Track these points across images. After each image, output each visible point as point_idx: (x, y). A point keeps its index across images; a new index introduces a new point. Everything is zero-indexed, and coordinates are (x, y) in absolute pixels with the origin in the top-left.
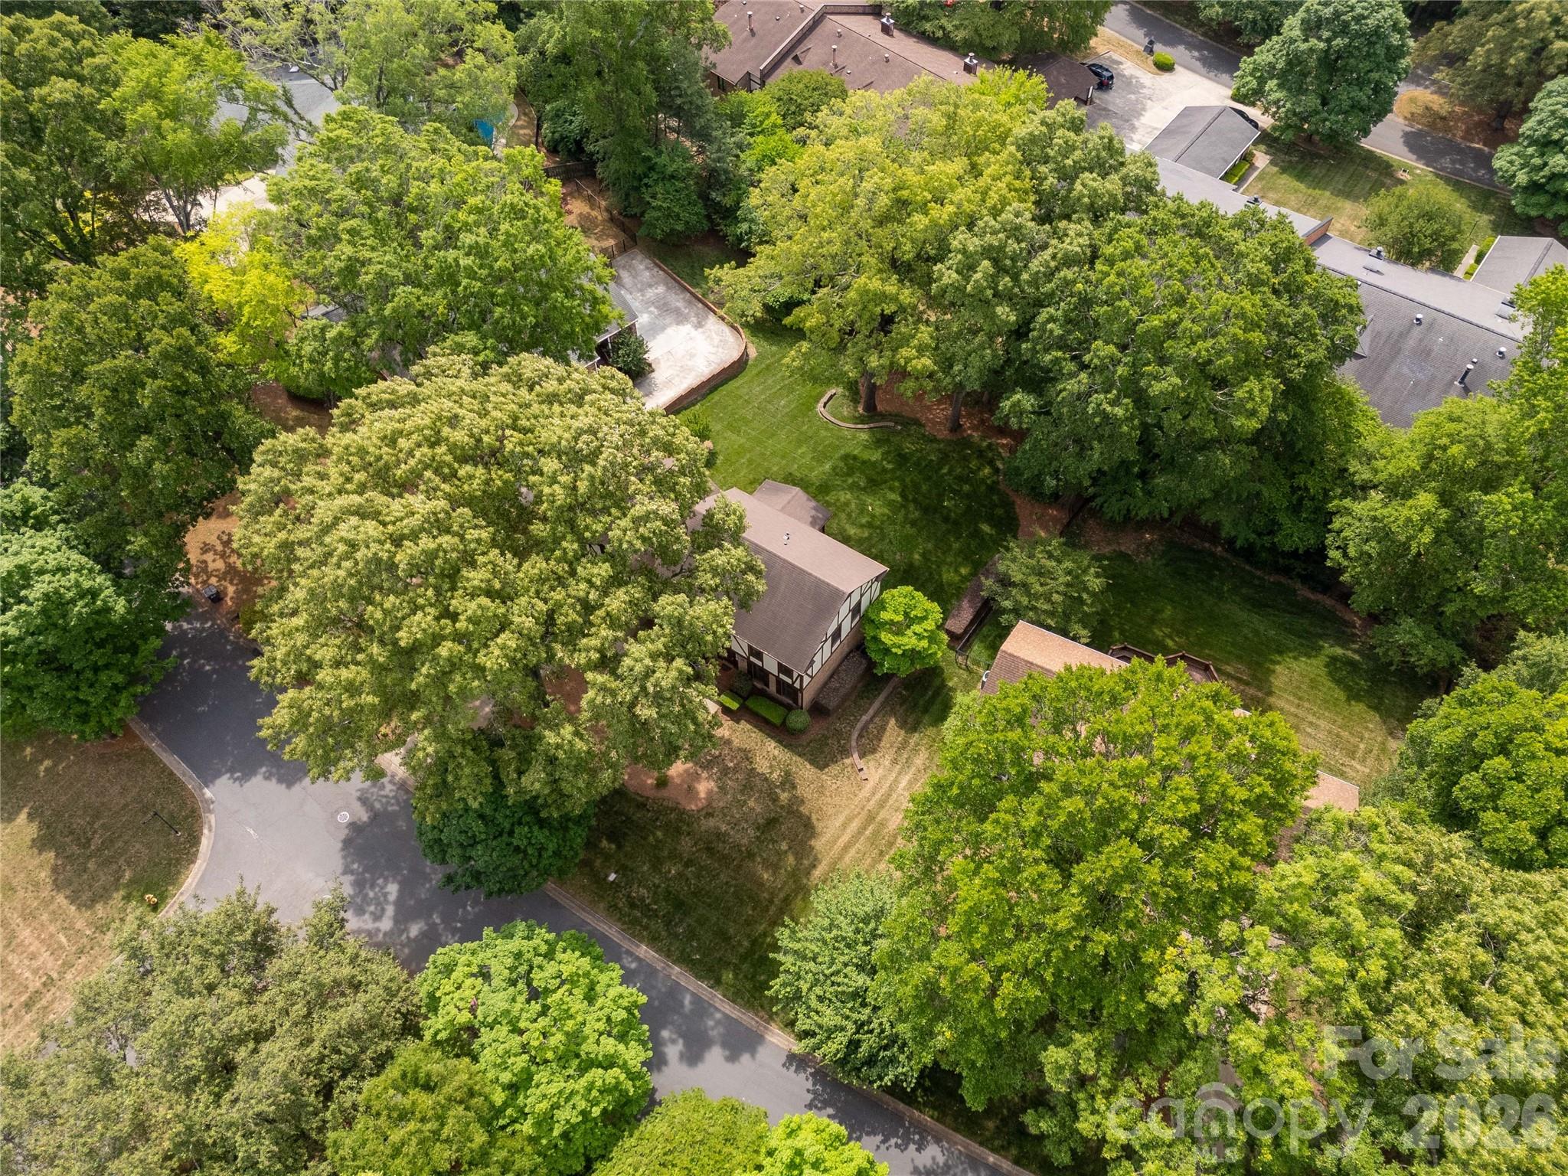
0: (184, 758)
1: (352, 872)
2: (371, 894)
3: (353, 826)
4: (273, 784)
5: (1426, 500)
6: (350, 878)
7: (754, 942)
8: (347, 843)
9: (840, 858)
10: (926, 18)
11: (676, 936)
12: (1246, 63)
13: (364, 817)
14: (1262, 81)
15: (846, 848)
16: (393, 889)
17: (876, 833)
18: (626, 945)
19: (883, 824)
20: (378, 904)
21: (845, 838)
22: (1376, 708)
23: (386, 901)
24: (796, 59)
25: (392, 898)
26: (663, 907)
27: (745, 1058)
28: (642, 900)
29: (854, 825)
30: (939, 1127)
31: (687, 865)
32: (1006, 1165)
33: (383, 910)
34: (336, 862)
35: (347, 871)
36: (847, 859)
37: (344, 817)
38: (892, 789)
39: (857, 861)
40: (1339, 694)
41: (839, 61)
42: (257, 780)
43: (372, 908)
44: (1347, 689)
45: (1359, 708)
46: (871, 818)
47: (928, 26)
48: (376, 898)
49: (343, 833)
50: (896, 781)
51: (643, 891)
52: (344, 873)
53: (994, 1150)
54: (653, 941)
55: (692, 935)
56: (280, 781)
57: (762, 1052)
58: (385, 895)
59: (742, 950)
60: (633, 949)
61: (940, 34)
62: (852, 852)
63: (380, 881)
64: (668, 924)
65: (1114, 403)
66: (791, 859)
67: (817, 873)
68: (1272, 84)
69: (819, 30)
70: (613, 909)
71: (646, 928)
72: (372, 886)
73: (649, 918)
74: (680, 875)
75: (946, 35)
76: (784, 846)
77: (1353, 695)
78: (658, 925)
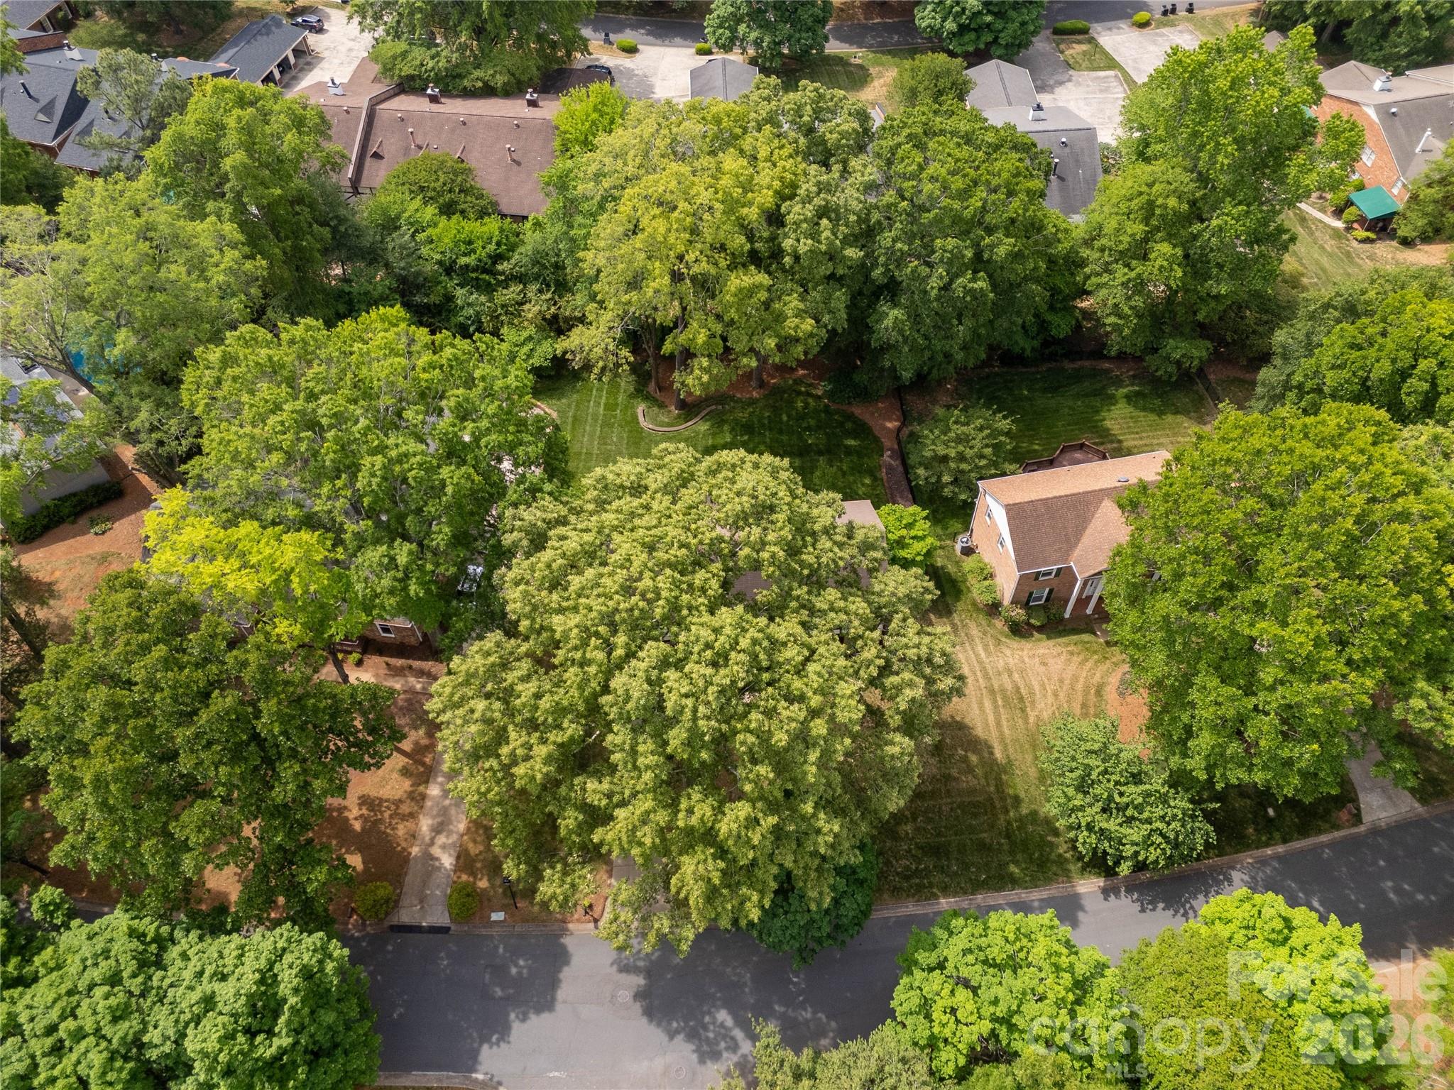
0: (427, 1067)
1: (677, 1032)
2: (711, 1035)
3: (640, 995)
4: (534, 1020)
5: (1163, 250)
6: (681, 1037)
7: (1008, 836)
8: (649, 1013)
9: (1002, 733)
10: (460, 76)
11: (956, 874)
12: (710, 21)
13: (640, 981)
14: (733, 30)
15: (999, 724)
16: (723, 1016)
17: (1005, 698)
18: (929, 910)
19: (1003, 691)
20: (724, 1037)
21: (991, 718)
22: (1176, 412)
23: (730, 1029)
24: (376, 156)
25: (729, 1022)
26: (929, 862)
27: (1081, 915)
28: (907, 868)
29: (988, 704)
30: (1226, 858)
31: (915, 819)
32: (1280, 849)
33: (733, 1039)
34: (655, 1034)
35: (672, 1035)
36: (1006, 731)
37: (625, 995)
38: (980, 662)
39: (1013, 728)
40: (1153, 417)
41: (419, 142)
42: (517, 1029)
43: (723, 1045)
44: (1153, 411)
45: (1169, 418)
46: (992, 691)
47: (466, 83)
48: (717, 1034)
49: (637, 1008)
50: (977, 655)
51: (905, 862)
52: (671, 1037)
53: (1267, 845)
54: (945, 891)
55: (966, 866)
56: (539, 1011)
57: (1086, 903)
58: (722, 1025)
59: (1006, 847)
60: (936, 908)
61: (480, 84)
62: (1004, 723)
63: (707, 1019)
64: (942, 870)
65: (974, 280)
66: (974, 758)
67: (998, 754)
68: (742, 28)
69: (377, 123)
70: (896, 892)
71: (931, 885)
72: (705, 1028)
73: (927, 876)
74: (917, 829)
75: (486, 84)
76: (961, 752)
77: (1161, 413)
78: (937, 878)
